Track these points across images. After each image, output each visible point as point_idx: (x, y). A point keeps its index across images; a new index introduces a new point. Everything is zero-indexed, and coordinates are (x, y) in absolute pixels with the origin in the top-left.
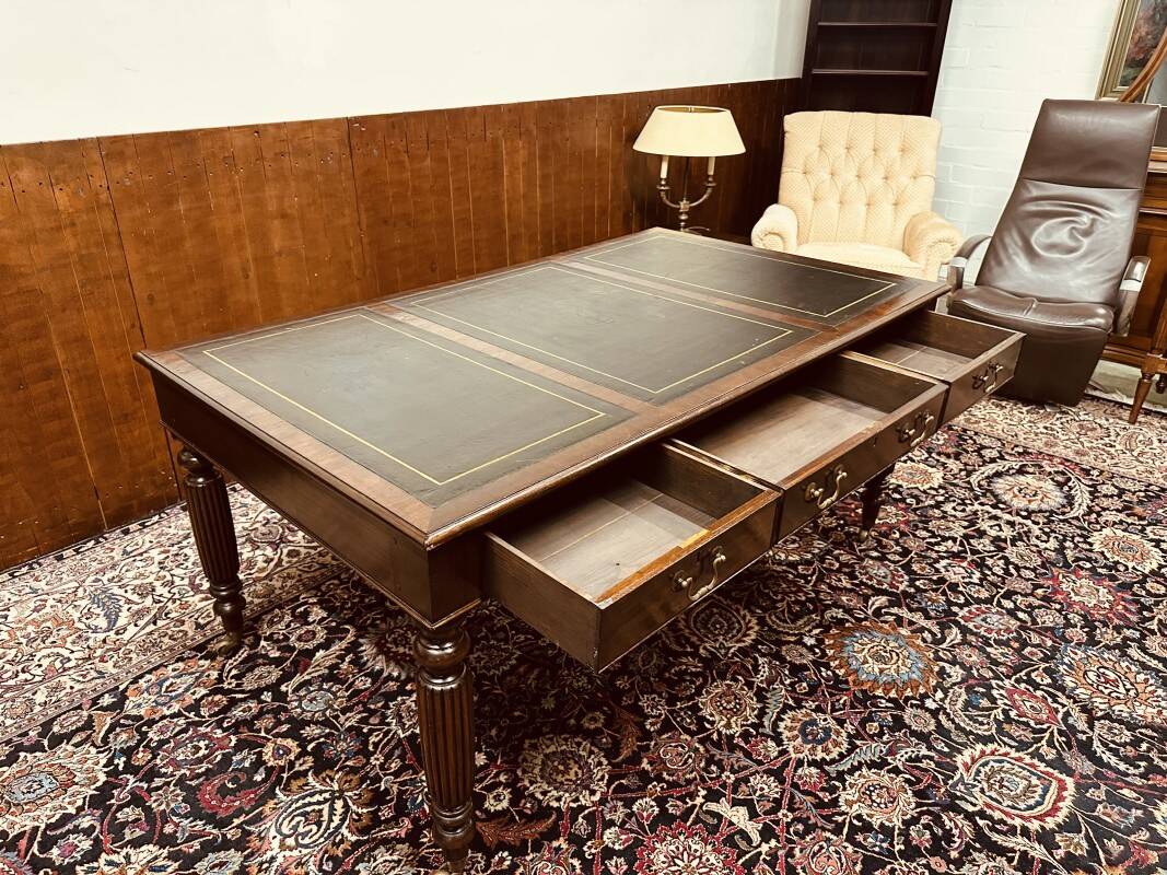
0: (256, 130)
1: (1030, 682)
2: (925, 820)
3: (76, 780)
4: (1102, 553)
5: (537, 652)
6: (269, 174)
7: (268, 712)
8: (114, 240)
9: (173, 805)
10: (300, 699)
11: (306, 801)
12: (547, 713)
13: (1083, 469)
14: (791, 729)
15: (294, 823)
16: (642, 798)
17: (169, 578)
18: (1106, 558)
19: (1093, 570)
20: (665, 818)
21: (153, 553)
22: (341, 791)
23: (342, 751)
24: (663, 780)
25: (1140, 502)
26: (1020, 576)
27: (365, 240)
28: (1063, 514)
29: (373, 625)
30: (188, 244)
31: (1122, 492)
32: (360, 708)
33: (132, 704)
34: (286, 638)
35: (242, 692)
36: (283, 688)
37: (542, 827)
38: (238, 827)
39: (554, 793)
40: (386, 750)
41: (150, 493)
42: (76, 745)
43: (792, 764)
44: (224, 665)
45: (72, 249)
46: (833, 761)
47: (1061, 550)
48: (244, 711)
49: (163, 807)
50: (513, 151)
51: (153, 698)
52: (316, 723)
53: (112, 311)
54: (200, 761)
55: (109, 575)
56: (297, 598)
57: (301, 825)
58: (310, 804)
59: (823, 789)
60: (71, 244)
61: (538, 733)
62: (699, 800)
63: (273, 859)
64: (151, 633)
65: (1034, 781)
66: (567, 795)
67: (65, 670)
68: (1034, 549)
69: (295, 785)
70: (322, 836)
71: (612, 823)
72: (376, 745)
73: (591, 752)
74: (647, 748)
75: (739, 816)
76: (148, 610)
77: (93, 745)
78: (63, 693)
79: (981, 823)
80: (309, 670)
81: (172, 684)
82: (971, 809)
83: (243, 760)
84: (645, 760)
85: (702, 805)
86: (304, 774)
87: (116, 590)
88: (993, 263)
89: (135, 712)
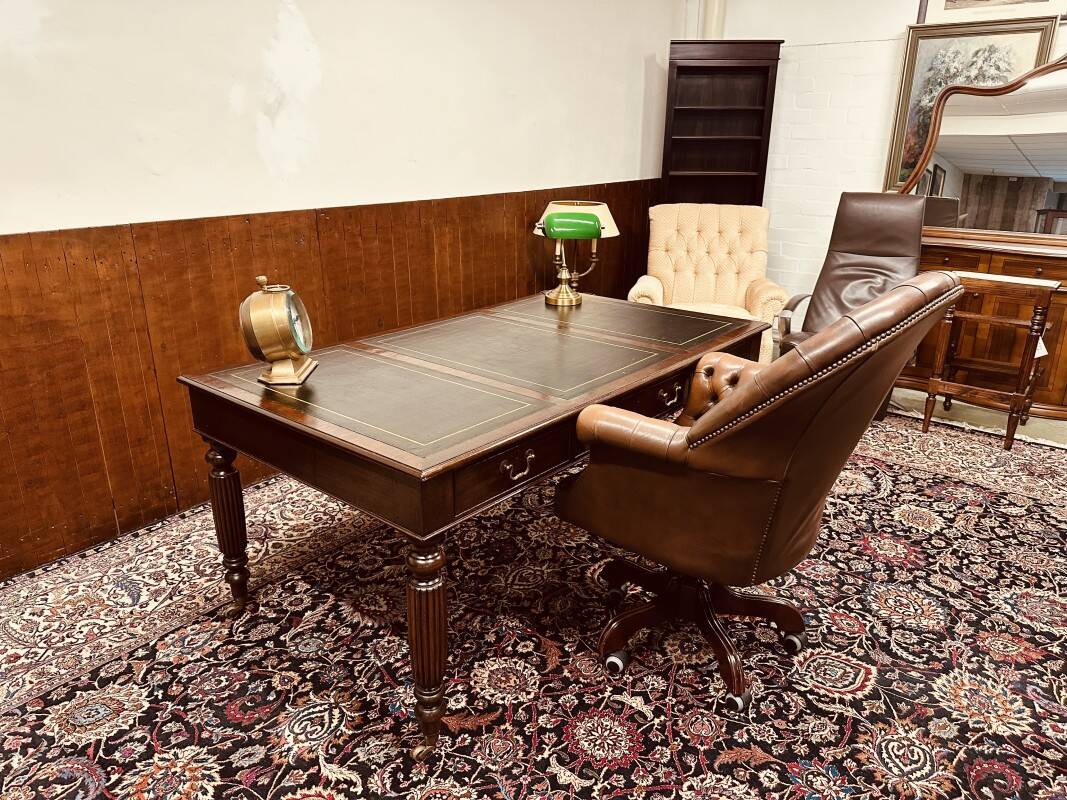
0: (248, 218)
1: (846, 607)
2: (771, 698)
3: (125, 707)
4: (901, 521)
5: (478, 605)
6: (256, 252)
7: (272, 654)
8: (138, 302)
9: (206, 720)
10: (297, 645)
11: (311, 711)
12: (490, 644)
13: (887, 465)
14: (672, 645)
15: (302, 725)
16: (565, 694)
17: (177, 566)
18: (903, 525)
19: (893, 533)
20: (582, 706)
21: (161, 550)
22: (337, 703)
23: (334, 677)
24: (581, 683)
25: (929, 486)
26: (840, 539)
27: (328, 302)
28: (873, 496)
29: (348, 592)
30: (193, 305)
31: (916, 480)
32: (345, 648)
33: (161, 655)
34: (280, 604)
35: (250, 642)
36: (282, 638)
37: (493, 717)
38: (259, 730)
39: (500, 694)
40: (369, 675)
41: (155, 504)
42: (121, 684)
43: (674, 668)
44: (232, 625)
45: (107, 308)
46: (704, 664)
47: (870, 521)
48: (253, 655)
49: (198, 721)
50: (441, 235)
51: (179, 650)
52: (312, 660)
53: (134, 355)
54: (223, 689)
55: (127, 567)
56: (285, 577)
57: (309, 726)
58: (313, 713)
59: (697, 683)
60: (106, 304)
61: (484, 657)
62: (607, 694)
63: (289, 749)
64: (169, 606)
65: (848, 669)
66: (509, 696)
67: (102, 634)
68: (851, 520)
69: (300, 701)
70: (326, 732)
71: (544, 712)
72: (360, 672)
73: (525, 667)
74: (567, 663)
75: (637, 703)
76: (164, 590)
77: (135, 683)
78: (104, 650)
79: (810, 697)
80: (302, 625)
81: (192, 640)
82: (803, 689)
83: (257, 687)
84: (566, 671)
85: (610, 697)
86: (307, 693)
87: (135, 577)
88: (814, 315)
89: (165, 660)
